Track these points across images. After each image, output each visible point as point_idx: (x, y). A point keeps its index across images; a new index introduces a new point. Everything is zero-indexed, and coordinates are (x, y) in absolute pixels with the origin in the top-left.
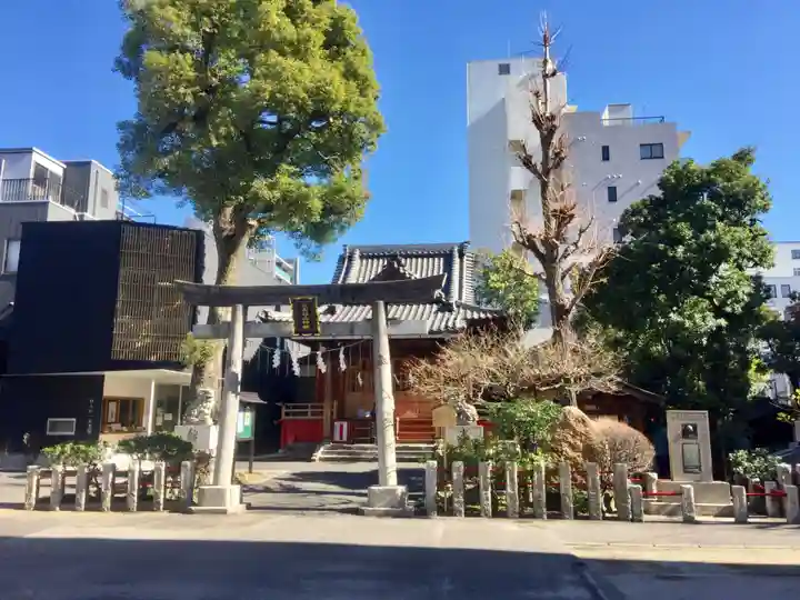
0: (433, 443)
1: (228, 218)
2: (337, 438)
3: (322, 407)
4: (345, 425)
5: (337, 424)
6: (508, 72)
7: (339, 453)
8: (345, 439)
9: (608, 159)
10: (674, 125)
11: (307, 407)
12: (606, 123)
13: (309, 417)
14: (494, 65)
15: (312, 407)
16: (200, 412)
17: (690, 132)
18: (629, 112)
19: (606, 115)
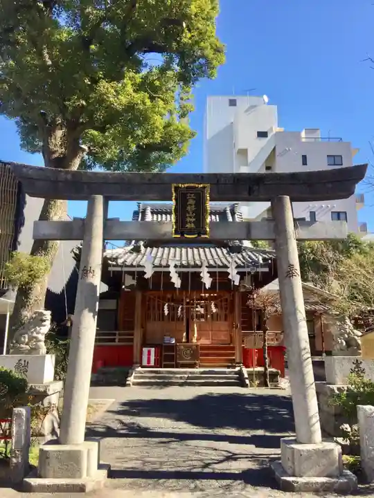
0: (234, 367)
1: (59, 142)
2: (145, 362)
3: (132, 335)
4: (153, 350)
5: (145, 350)
6: (235, 105)
7: (150, 378)
8: (152, 363)
9: (306, 164)
10: (349, 144)
11: (115, 334)
12: (304, 140)
13: (117, 343)
14: (226, 99)
15: (120, 335)
16: (31, 338)
17: (359, 149)
18: (318, 134)
19: (303, 134)
